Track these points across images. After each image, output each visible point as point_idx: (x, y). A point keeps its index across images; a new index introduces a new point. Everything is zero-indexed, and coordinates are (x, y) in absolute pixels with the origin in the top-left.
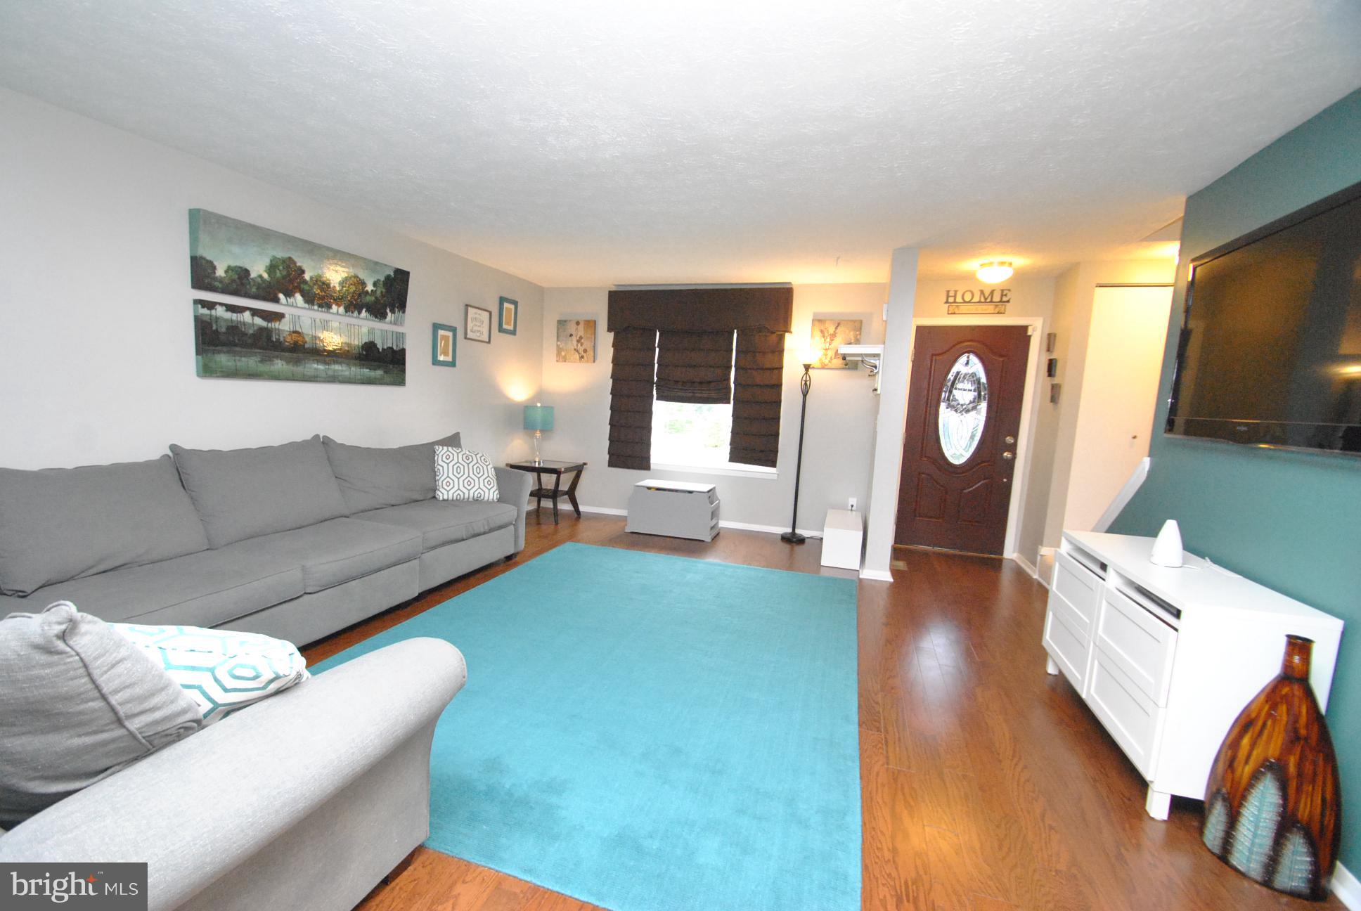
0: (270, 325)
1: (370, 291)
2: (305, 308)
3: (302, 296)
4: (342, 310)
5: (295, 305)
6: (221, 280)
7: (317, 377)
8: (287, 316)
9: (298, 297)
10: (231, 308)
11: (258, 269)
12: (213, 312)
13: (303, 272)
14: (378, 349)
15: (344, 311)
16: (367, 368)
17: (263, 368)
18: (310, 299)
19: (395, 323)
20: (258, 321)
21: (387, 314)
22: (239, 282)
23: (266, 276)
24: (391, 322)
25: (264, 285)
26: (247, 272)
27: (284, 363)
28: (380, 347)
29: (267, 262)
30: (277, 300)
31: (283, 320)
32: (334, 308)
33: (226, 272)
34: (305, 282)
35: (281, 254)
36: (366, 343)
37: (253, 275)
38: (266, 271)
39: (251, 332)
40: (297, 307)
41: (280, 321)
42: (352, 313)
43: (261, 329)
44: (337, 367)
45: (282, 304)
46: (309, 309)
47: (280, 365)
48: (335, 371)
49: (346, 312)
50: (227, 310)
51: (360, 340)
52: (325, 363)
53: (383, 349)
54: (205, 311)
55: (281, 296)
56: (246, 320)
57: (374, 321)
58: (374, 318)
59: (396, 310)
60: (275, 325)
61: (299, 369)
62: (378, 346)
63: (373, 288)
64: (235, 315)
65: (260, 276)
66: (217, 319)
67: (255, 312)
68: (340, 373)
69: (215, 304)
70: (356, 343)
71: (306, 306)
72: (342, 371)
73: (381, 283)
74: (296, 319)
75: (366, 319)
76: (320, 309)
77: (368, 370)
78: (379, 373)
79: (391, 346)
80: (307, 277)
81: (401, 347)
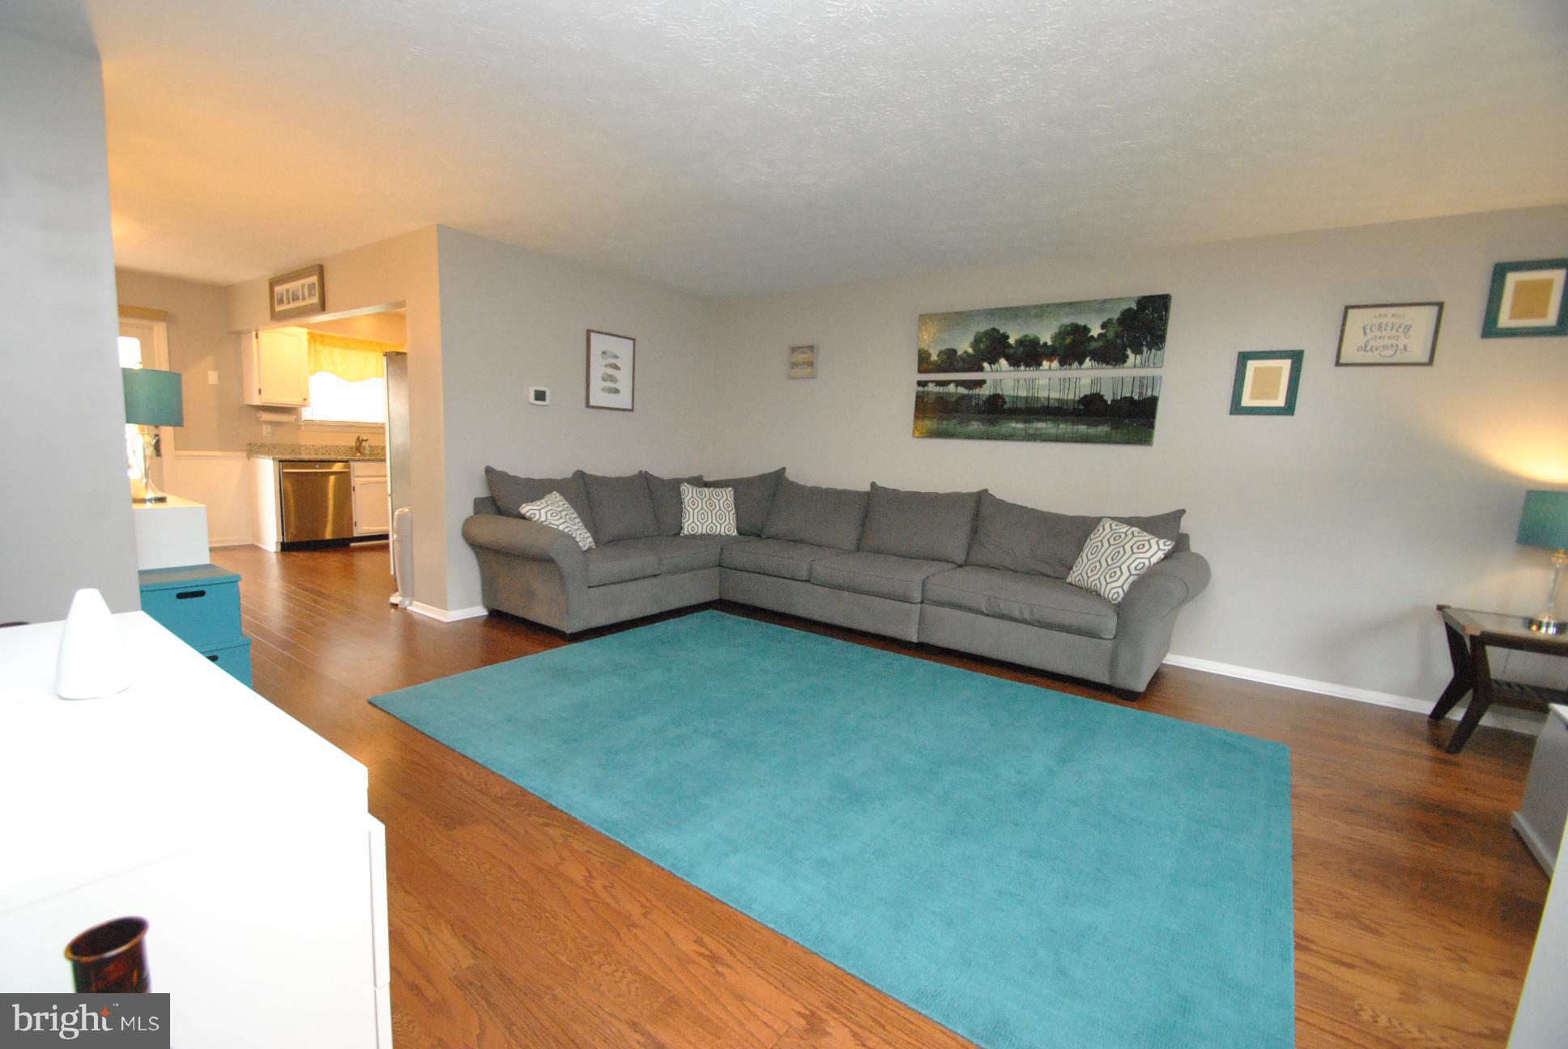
0: (971, 392)
1: (1096, 336)
2: (1011, 371)
3: (1007, 360)
4: (1055, 364)
5: (999, 369)
6: (934, 364)
7: (1014, 436)
8: (988, 382)
9: (1003, 362)
10: (939, 383)
11: (964, 346)
12: (926, 389)
13: (1007, 337)
14: (1106, 401)
15: (1058, 365)
16: (1084, 424)
17: (959, 429)
18: (1015, 362)
19: (1142, 366)
20: (962, 390)
21: (1127, 357)
22: (950, 361)
23: (970, 351)
24: (1135, 366)
25: (969, 359)
26: (954, 352)
27: (980, 424)
28: (1109, 398)
29: (971, 338)
30: (981, 369)
31: (985, 386)
32: (1046, 364)
33: (938, 356)
34: (1010, 346)
35: (984, 327)
36: (1085, 396)
37: (960, 353)
38: (971, 347)
39: (954, 400)
40: (1001, 371)
41: (981, 387)
42: (1070, 365)
43: (963, 397)
44: (1040, 425)
45: (986, 372)
46: (1014, 371)
47: (976, 427)
48: (1036, 429)
49: (1062, 365)
50: (936, 386)
51: (1077, 393)
52: (1026, 421)
53: (1113, 401)
54: (921, 389)
55: (986, 365)
56: (950, 391)
57: (1102, 368)
58: (1104, 365)
59: (1145, 349)
60: (977, 391)
61: (996, 429)
62: (1105, 398)
63: (1100, 331)
64: (942, 388)
65: (966, 352)
66: (928, 393)
67: (958, 383)
68: (1044, 431)
69: (929, 382)
70: (1071, 397)
71: (1012, 368)
72: (1046, 429)
73: (1115, 322)
74: (1000, 382)
75: (1092, 368)
76: (1027, 369)
77: (1085, 427)
78: (1103, 429)
79: (1128, 395)
80: (1012, 341)
81: (1149, 394)
